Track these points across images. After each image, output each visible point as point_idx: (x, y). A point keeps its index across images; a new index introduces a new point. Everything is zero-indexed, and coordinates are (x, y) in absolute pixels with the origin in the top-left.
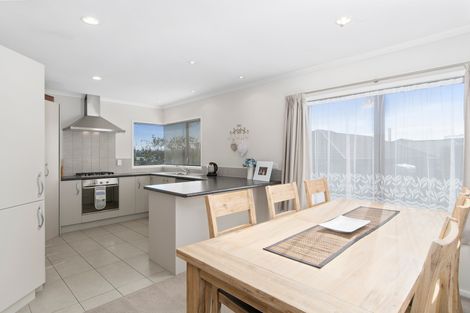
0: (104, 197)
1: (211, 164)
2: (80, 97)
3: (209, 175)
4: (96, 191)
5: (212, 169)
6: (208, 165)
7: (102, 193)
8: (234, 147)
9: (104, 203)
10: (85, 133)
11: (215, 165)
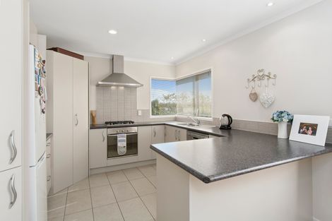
0: (125, 144)
1: (224, 115)
2: (109, 58)
3: (223, 128)
4: (118, 139)
5: (226, 121)
6: (221, 117)
7: (123, 141)
8: (254, 97)
9: (125, 150)
10: (113, 88)
11: (229, 117)
